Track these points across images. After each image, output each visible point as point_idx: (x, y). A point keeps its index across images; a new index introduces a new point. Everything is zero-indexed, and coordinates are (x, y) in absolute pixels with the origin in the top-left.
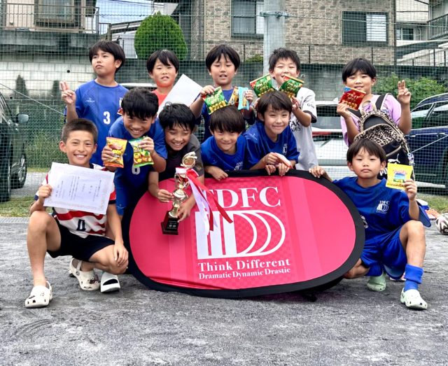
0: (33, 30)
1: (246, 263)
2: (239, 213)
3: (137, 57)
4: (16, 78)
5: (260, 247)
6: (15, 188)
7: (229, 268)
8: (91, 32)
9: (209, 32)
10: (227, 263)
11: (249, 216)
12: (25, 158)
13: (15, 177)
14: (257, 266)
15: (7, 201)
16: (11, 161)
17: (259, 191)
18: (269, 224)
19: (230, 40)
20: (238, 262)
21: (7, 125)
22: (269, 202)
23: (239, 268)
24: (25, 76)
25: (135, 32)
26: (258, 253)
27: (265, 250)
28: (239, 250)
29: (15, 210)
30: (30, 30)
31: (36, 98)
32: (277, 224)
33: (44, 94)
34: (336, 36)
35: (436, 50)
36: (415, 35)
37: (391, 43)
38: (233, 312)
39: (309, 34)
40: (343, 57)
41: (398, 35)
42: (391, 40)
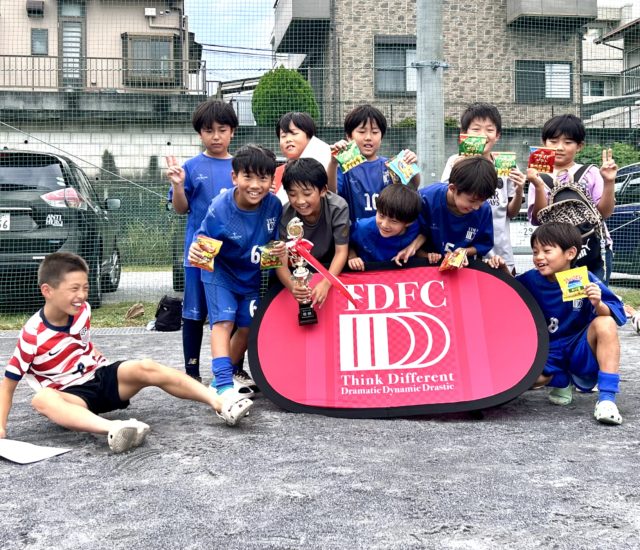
0: (123, 92)
1: (400, 376)
2: (394, 316)
3: (255, 124)
4: (102, 153)
5: (419, 357)
6: (108, 291)
7: (379, 381)
8: (196, 93)
9: (347, 90)
10: (377, 376)
11: (406, 319)
12: (118, 253)
13: (106, 278)
14: (413, 381)
15: (98, 307)
16: (101, 258)
17: (421, 286)
18: (431, 329)
19: (373, 100)
20: (390, 376)
21: (93, 212)
22: (432, 302)
23: (390, 382)
24: (114, 150)
25: (252, 91)
26: (415, 365)
27: (424, 362)
28: (392, 361)
29: (108, 319)
30: (119, 91)
31: (129, 178)
32: (441, 329)
33: (139, 173)
34: (508, 92)
35: (633, 108)
36: (605, 90)
37: (576, 101)
38: (385, 434)
39: (473, 90)
40: (516, 118)
41: (585, 90)
42: (576, 95)
